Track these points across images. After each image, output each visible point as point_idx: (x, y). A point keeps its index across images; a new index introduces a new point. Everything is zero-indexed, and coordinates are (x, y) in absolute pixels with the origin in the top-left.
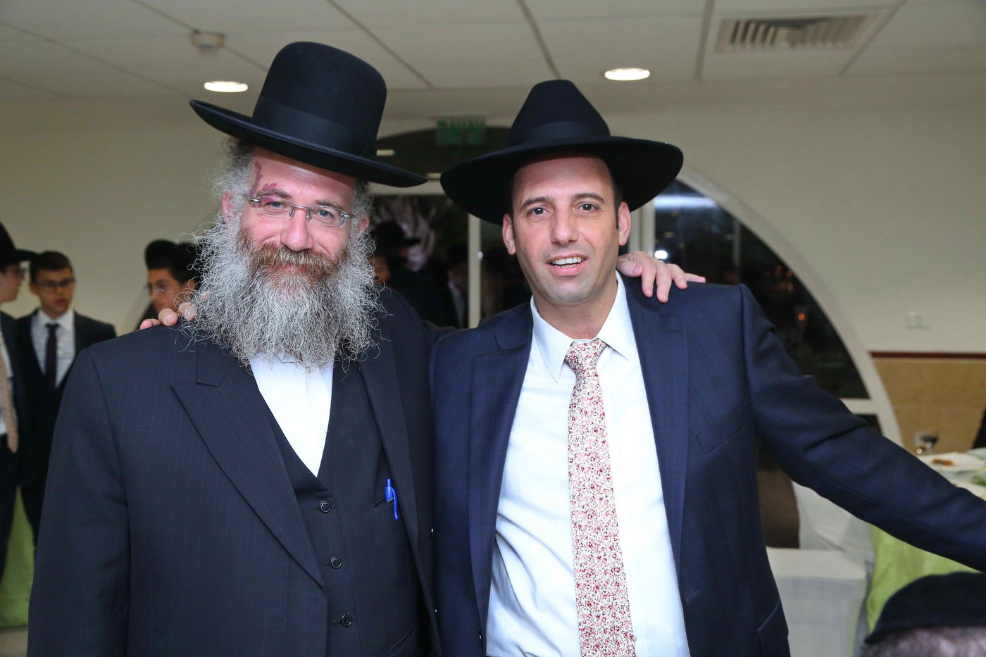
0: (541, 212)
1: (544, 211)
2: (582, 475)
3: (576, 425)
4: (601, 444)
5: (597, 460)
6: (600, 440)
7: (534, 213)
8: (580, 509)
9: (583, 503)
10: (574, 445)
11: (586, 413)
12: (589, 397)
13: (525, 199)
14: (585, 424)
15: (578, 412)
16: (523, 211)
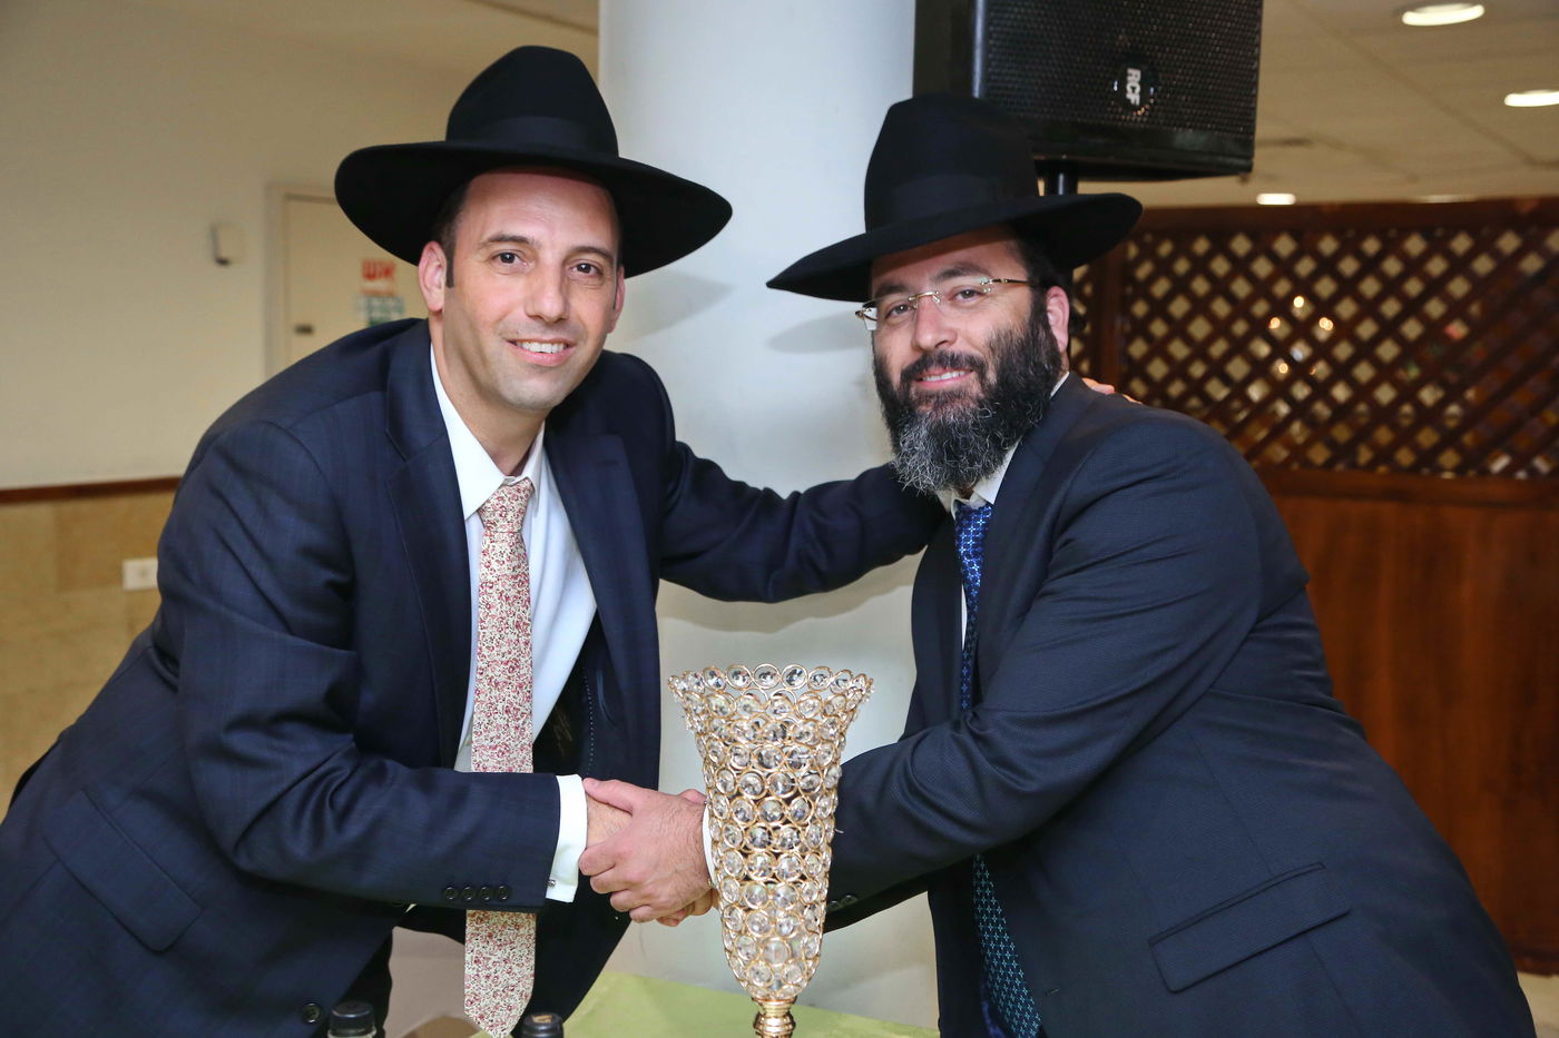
0: (511, 260)
1: (517, 260)
2: (495, 693)
3: (493, 616)
4: (523, 646)
5: (517, 670)
6: (522, 639)
7: (499, 259)
8: (486, 743)
9: (492, 734)
10: (488, 647)
11: (507, 598)
12: (514, 573)
13: (492, 232)
14: (504, 615)
15: (496, 596)
16: (481, 251)
